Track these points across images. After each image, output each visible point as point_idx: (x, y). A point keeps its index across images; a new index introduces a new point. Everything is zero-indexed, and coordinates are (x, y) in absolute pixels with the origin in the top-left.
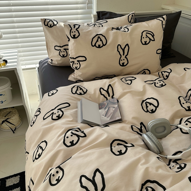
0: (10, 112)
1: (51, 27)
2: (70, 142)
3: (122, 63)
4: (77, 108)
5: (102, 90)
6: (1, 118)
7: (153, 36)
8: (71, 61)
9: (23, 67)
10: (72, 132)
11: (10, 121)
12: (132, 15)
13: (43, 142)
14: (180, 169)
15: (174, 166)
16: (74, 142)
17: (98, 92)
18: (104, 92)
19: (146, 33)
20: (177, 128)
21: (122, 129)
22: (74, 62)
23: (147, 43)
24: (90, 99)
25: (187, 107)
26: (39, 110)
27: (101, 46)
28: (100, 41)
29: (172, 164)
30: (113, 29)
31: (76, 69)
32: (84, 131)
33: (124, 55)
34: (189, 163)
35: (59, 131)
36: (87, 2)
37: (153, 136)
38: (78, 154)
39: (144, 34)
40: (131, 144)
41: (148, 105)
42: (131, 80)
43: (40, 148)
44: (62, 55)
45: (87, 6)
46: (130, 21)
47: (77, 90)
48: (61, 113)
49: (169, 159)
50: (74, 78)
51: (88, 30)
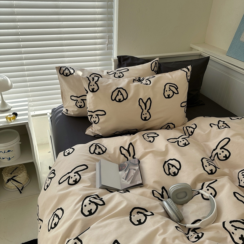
0: (16, 168)
1: (67, 75)
2: (88, 211)
3: (144, 118)
4: (95, 170)
5: (122, 149)
6: (7, 175)
7: (177, 89)
8: (89, 114)
9: (32, 113)
10: (91, 199)
11: (17, 180)
12: (156, 63)
13: (58, 209)
14: (197, 239)
15: (192, 235)
16: (93, 211)
17: (118, 151)
18: (124, 152)
19: (170, 86)
20: (199, 193)
21: (142, 194)
22: (92, 116)
23: (170, 96)
24: (109, 159)
25: (210, 170)
26: (53, 171)
27: (121, 100)
28: (121, 95)
29: (191, 233)
30: (134, 81)
31: (95, 123)
32: (102, 198)
33: (145, 109)
34: (206, 232)
35: (76, 199)
36: (107, 42)
37: (173, 204)
38: (97, 224)
39: (167, 86)
40: (151, 212)
41: (170, 166)
42: (153, 137)
43: (55, 216)
44: (79, 105)
45: (107, 47)
46: (153, 70)
47: (96, 149)
48: (78, 177)
49: (188, 228)
50: (92, 132)
51: (107, 83)
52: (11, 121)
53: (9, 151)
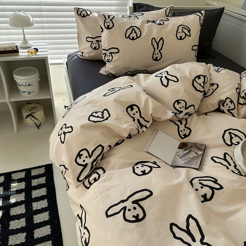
0: (34, 107)
1: (84, 16)
3: (156, 58)
6: (26, 112)
7: (189, 31)
8: (103, 53)
11: (35, 116)
12: (170, 9)
19: (183, 28)
22: (106, 54)
30: (148, 22)
31: (108, 61)
33: (157, 49)
44: (94, 47)
46: (167, 15)
50: (105, 71)
51: (122, 21)
52: (32, 55)
53: (29, 85)
